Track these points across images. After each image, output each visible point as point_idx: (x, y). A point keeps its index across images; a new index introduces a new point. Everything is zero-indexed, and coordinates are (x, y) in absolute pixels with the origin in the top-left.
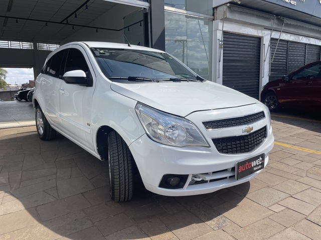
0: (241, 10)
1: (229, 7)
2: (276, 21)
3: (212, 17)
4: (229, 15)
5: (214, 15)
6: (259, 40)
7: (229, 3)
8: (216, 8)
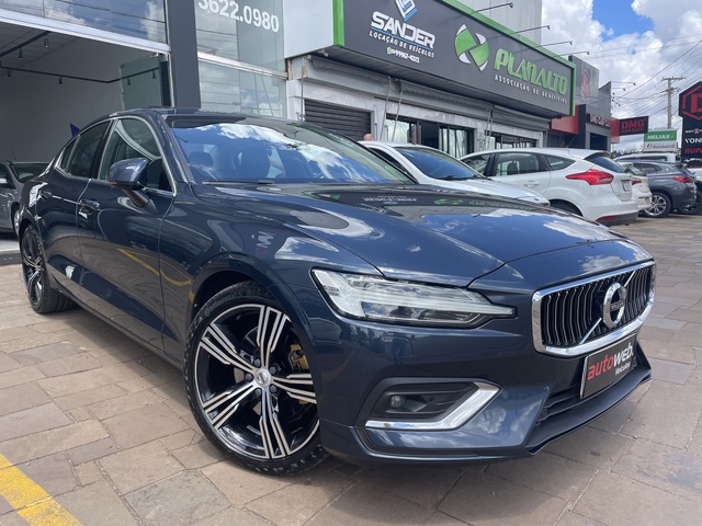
0: (331, 66)
1: (311, 61)
2: (392, 86)
3: (285, 75)
4: (311, 74)
5: (287, 71)
6: (368, 115)
7: (311, 53)
8: (291, 59)
